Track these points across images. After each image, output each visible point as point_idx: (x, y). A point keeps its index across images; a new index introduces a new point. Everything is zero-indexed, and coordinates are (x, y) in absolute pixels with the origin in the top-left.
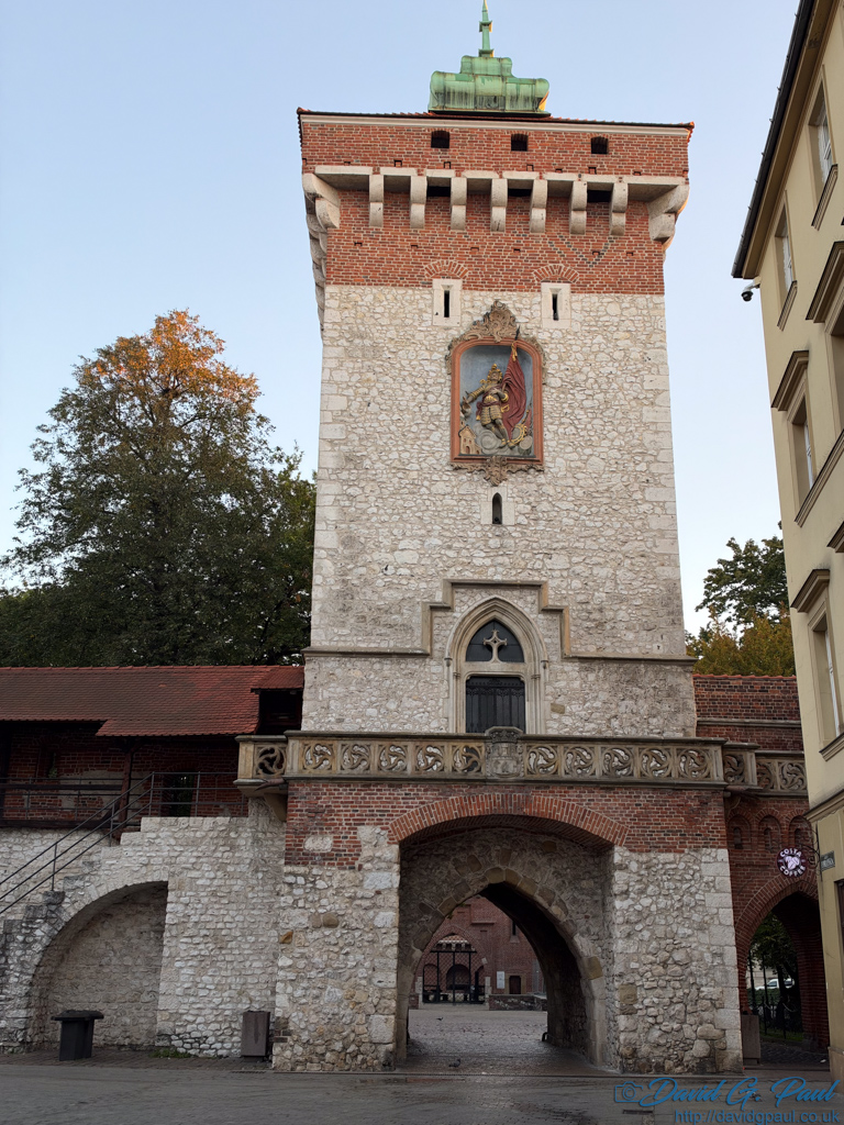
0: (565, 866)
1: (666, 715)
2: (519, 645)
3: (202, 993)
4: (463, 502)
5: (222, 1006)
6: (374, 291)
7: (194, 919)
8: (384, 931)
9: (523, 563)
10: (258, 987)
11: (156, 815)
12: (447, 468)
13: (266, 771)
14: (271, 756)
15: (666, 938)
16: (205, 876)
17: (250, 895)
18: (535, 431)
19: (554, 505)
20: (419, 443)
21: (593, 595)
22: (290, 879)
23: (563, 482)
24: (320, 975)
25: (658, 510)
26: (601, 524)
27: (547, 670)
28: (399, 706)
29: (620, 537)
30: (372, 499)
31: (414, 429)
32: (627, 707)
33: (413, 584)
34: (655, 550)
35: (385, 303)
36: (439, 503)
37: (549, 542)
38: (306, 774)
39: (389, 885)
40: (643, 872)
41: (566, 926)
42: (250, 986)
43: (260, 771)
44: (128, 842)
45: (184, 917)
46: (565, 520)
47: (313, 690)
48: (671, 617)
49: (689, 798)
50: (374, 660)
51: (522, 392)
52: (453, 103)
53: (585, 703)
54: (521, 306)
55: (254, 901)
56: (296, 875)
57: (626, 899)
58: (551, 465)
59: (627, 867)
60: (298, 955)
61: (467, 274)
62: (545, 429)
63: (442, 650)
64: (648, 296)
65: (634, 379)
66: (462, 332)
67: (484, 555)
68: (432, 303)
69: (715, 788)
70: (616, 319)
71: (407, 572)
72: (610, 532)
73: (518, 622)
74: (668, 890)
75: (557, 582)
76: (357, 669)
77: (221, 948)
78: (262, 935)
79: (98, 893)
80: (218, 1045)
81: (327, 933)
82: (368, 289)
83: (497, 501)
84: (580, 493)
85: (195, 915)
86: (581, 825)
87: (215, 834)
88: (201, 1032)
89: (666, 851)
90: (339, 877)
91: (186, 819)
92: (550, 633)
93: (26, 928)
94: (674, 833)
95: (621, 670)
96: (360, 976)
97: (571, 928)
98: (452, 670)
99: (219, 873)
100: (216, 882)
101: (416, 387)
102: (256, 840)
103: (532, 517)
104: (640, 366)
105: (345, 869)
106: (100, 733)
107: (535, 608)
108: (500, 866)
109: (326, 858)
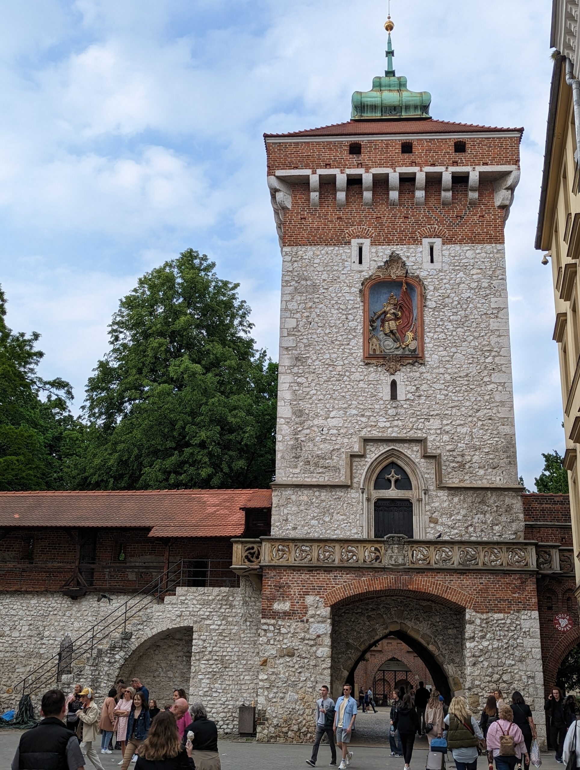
0: (438, 620)
1: (503, 524)
2: (409, 479)
3: (214, 695)
4: (372, 386)
5: (227, 703)
6: (314, 249)
7: (209, 649)
8: (322, 659)
9: (411, 425)
10: (249, 691)
11: (185, 586)
12: (361, 364)
13: (249, 561)
14: (252, 551)
15: (498, 666)
16: (215, 623)
17: (242, 635)
18: (420, 337)
19: (431, 387)
20: (343, 347)
21: (457, 445)
22: (265, 627)
23: (437, 371)
24: (284, 685)
25: (500, 388)
26: (462, 398)
27: (427, 496)
28: (331, 519)
29: (475, 407)
30: (313, 384)
31: (340, 338)
32: (479, 519)
33: (340, 440)
34: (499, 415)
35: (321, 256)
36: (355, 387)
37: (427, 411)
38: (273, 563)
39: (325, 631)
40: (483, 625)
41: (438, 658)
42: (244, 691)
43: (246, 560)
44: (168, 602)
45: (203, 648)
46: (438, 396)
47: (278, 509)
48: (509, 460)
49: (514, 579)
50: (315, 489)
51: (411, 311)
52: (367, 113)
53: (451, 516)
54: (409, 254)
55: (245, 639)
56: (268, 625)
57: (474, 641)
58: (429, 360)
59: (473, 622)
60: (271, 673)
61: (374, 235)
62: (425, 336)
63: (359, 483)
64: (494, 245)
65: (484, 301)
66: (371, 274)
67: (385, 420)
68: (351, 255)
69: (532, 573)
70: (472, 261)
71: (335, 432)
72: (468, 404)
73: (407, 464)
74: (500, 636)
75: (433, 437)
76: (304, 496)
77: (226, 668)
78: (250, 660)
79: (152, 633)
80: (225, 726)
81: (288, 660)
82: (309, 248)
83: (394, 384)
84: (448, 377)
85: (210, 647)
86: (445, 596)
87: (220, 597)
88: (215, 718)
89: (499, 613)
90: (294, 627)
91: (202, 588)
92: (428, 471)
93: (110, 653)
94: (504, 601)
95: (475, 495)
96: (308, 686)
97: (441, 659)
98: (365, 496)
99: (223, 622)
100: (221, 627)
101: (341, 311)
102: (245, 603)
103: (417, 394)
104: (488, 292)
105: (298, 622)
106: (151, 534)
107: (419, 454)
108: (396, 620)
109: (287, 615)
